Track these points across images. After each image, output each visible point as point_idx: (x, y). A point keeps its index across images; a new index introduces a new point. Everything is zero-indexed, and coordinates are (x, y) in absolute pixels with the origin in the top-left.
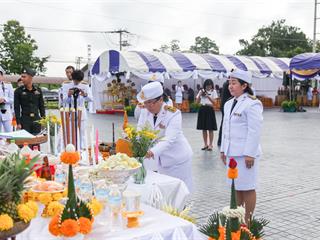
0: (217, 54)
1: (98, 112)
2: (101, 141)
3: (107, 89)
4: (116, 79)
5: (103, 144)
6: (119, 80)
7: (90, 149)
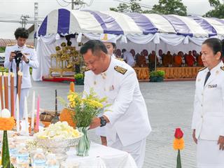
0: (184, 15)
1: (45, 80)
2: (42, 110)
3: (55, 52)
4: (66, 42)
5: (44, 114)
6: (69, 44)
7: (30, 119)
